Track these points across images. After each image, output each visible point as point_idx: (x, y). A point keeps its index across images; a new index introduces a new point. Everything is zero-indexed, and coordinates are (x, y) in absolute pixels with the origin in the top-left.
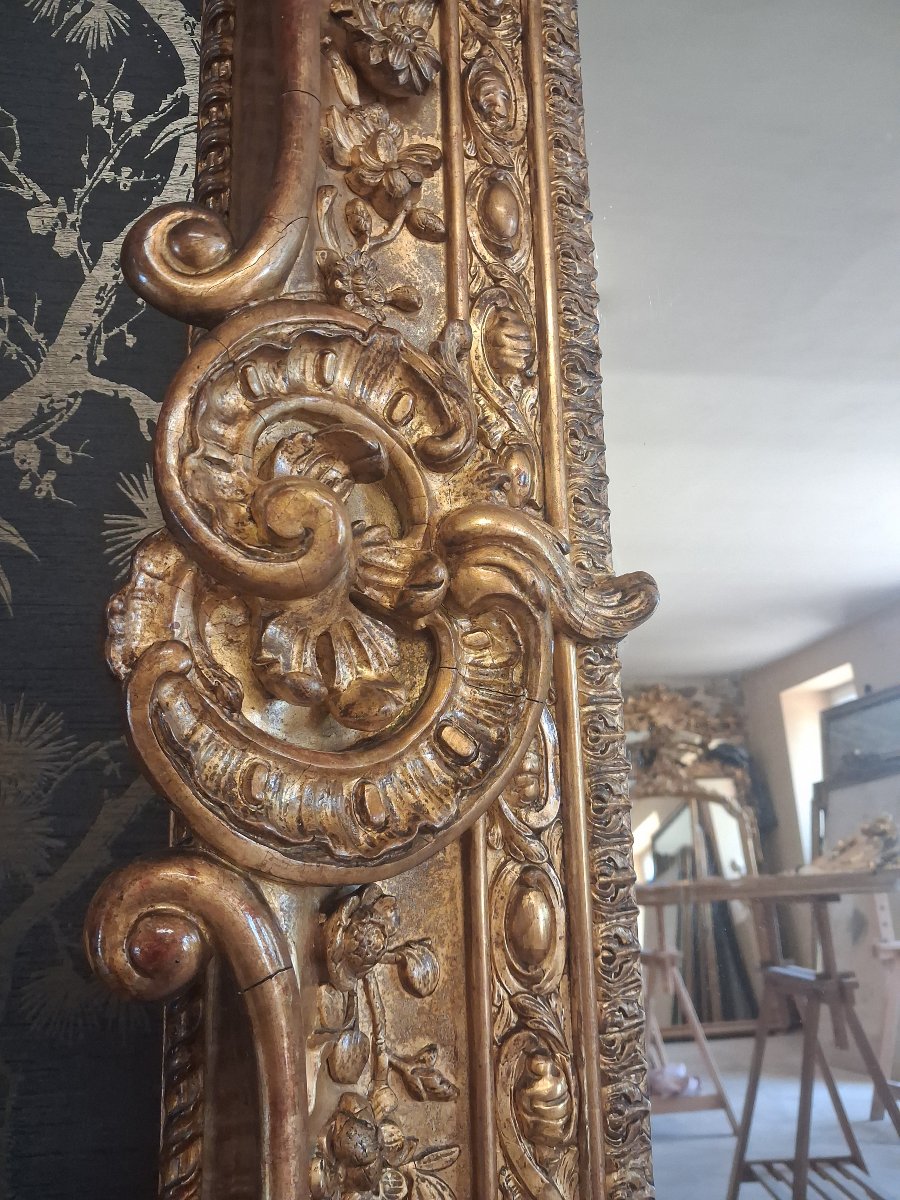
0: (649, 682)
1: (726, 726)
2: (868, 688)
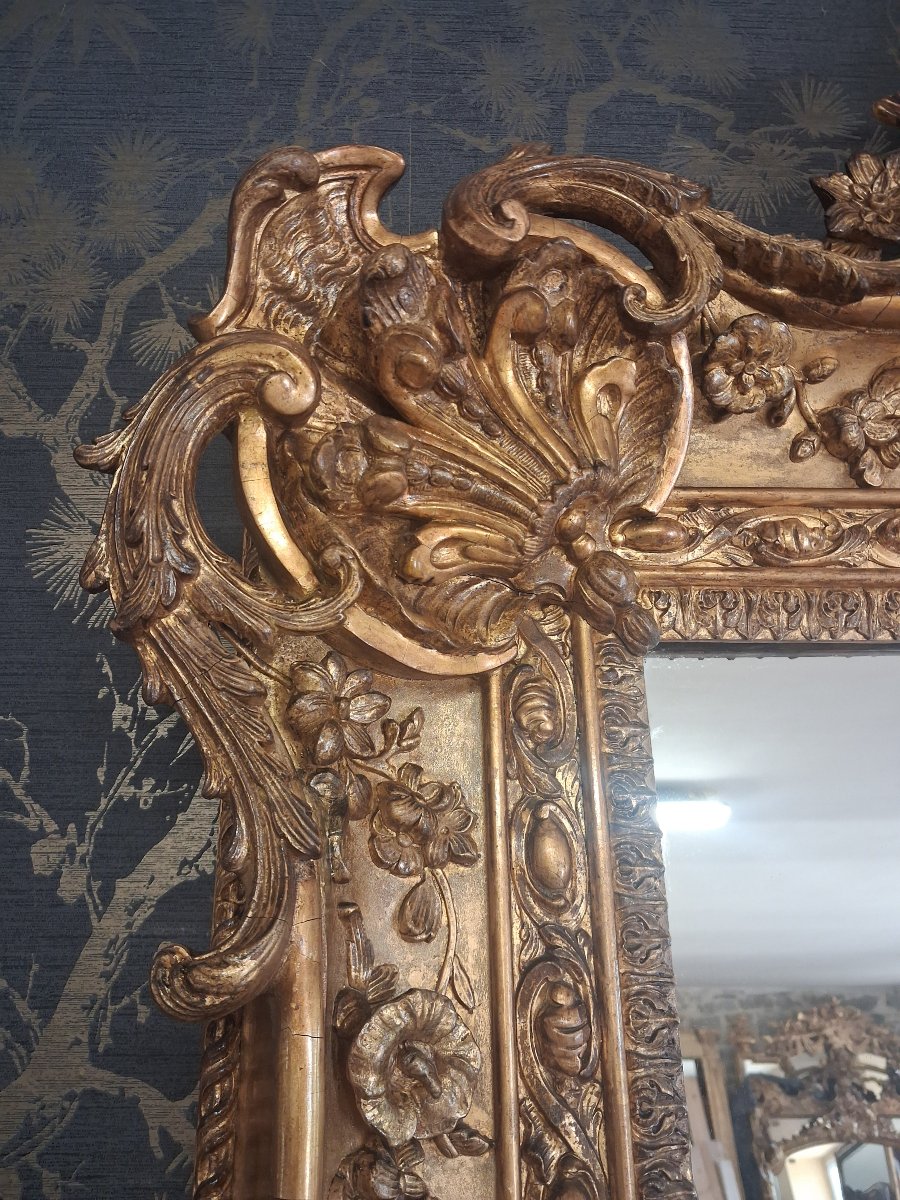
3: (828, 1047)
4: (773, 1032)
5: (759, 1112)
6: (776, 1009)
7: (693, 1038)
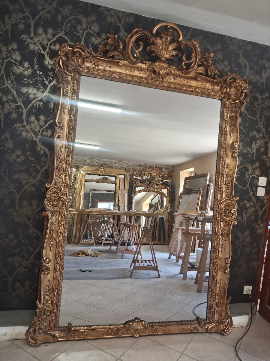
0: (153, 165)
1: (168, 177)
2: (196, 174)
3: (151, 175)
4: (141, 171)
5: (134, 185)
6: (143, 167)
7: (125, 171)
